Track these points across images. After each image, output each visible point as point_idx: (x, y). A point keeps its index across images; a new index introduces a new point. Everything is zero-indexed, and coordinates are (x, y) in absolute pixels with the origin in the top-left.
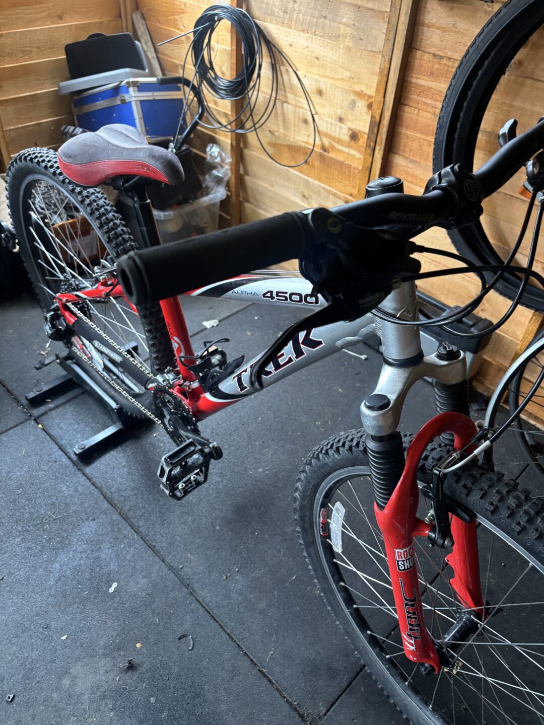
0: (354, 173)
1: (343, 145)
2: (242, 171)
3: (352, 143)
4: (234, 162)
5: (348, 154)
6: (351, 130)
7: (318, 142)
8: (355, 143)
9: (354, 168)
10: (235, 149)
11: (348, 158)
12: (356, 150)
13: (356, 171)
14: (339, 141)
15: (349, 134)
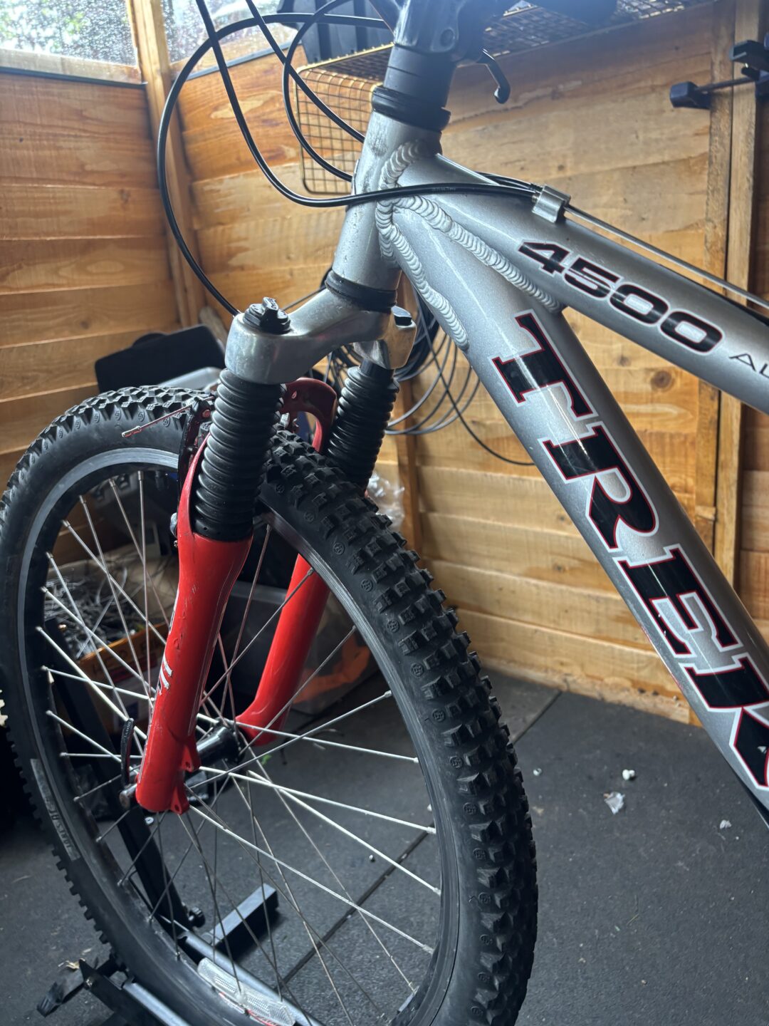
0: (672, 445)
1: (638, 403)
2: (422, 510)
3: (660, 393)
4: (408, 493)
5: (653, 415)
6: (652, 370)
8: (664, 391)
9: (672, 436)
10: (407, 469)
11: (651, 423)
12: (671, 403)
13: (676, 441)
15: (649, 380)
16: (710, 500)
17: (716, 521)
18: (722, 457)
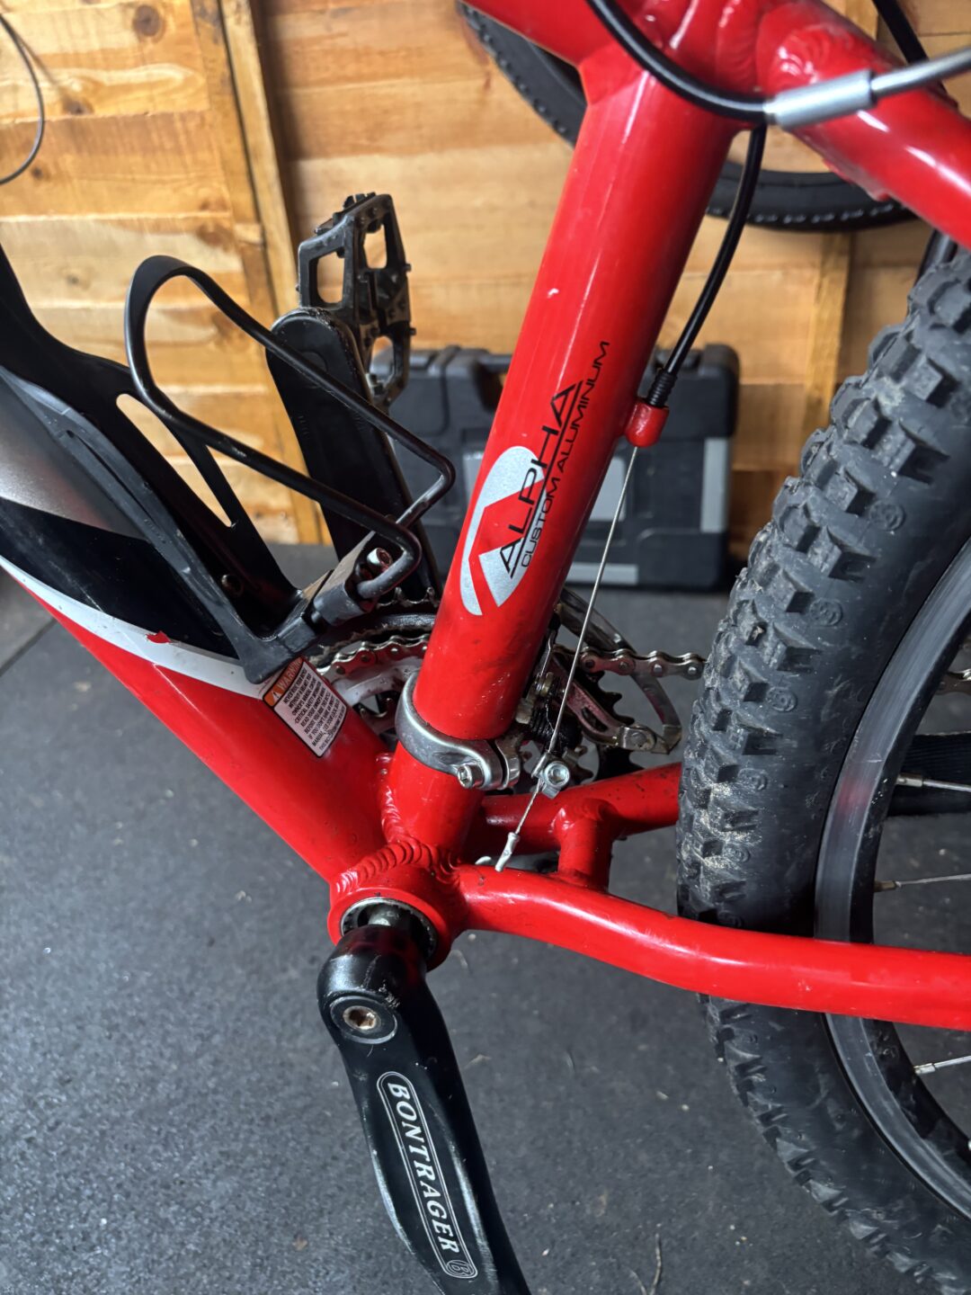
0: (187, 132)
1: (124, 67)
3: (150, 45)
5: (151, 85)
6: (130, 5)
7: (50, 96)
8: (155, 41)
9: (183, 118)
11: (151, 99)
12: (169, 61)
13: (192, 125)
14: (111, 59)
15: (129, 23)
16: (249, 212)
17: (264, 244)
18: (251, 140)
